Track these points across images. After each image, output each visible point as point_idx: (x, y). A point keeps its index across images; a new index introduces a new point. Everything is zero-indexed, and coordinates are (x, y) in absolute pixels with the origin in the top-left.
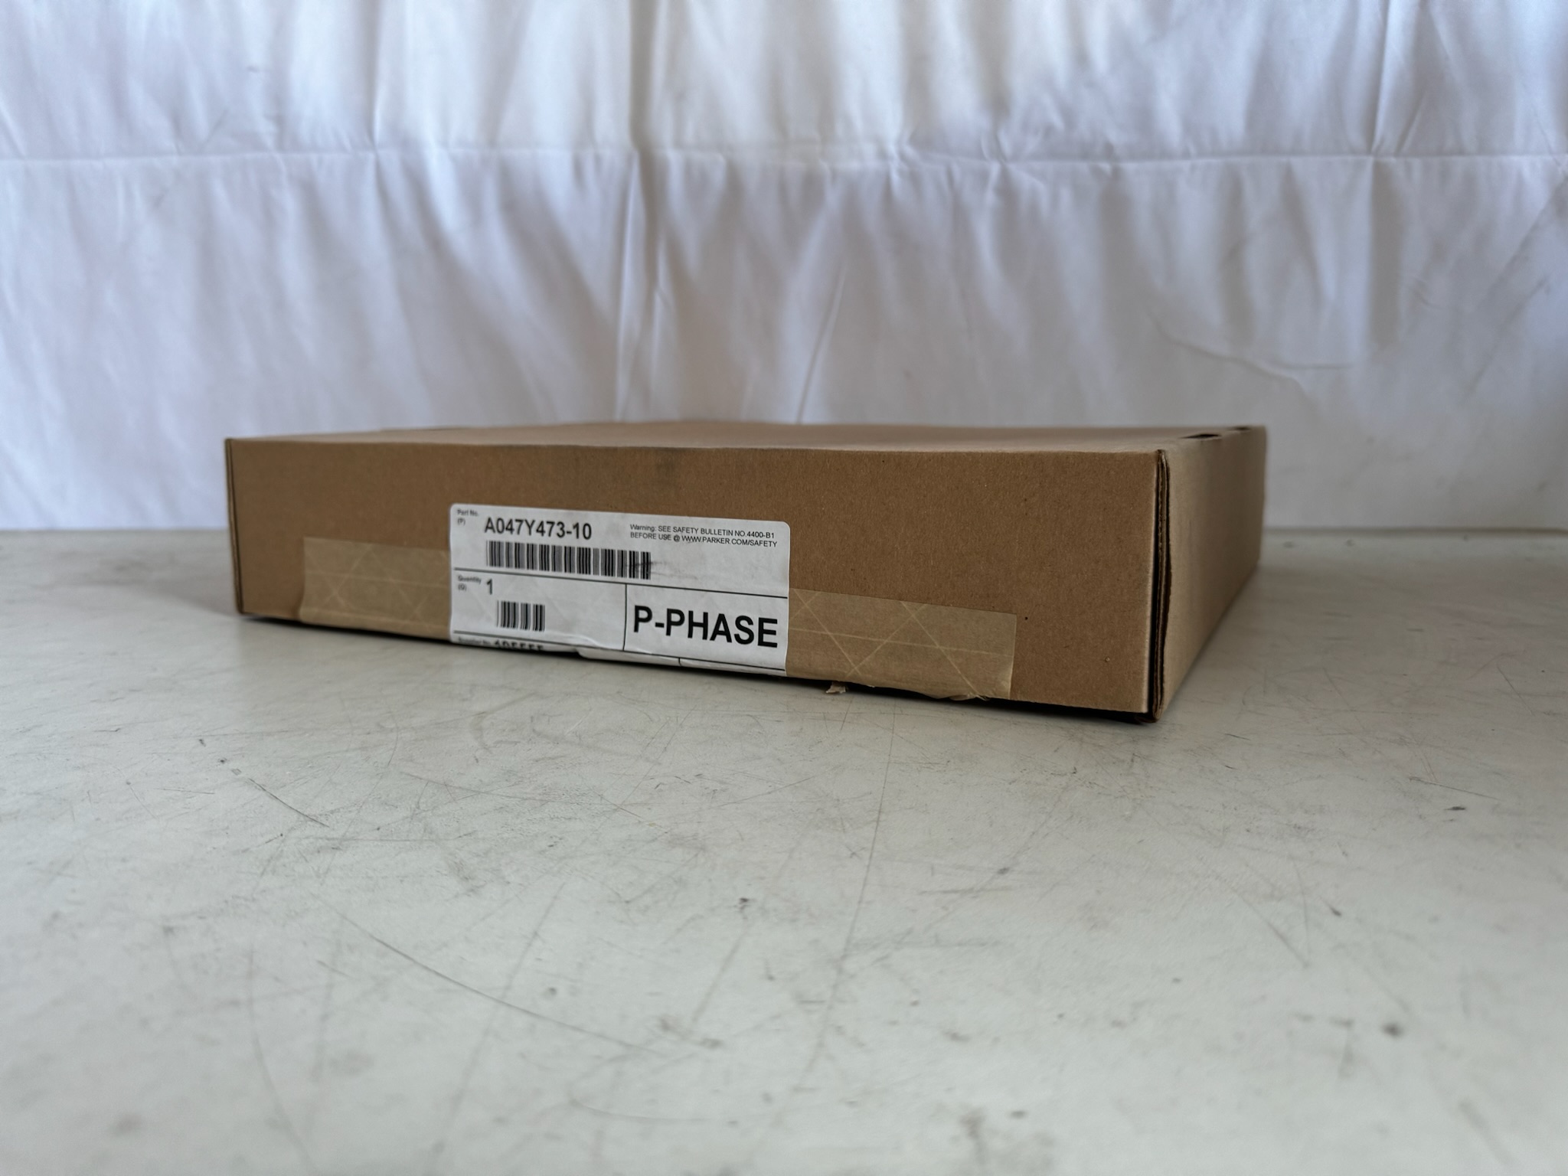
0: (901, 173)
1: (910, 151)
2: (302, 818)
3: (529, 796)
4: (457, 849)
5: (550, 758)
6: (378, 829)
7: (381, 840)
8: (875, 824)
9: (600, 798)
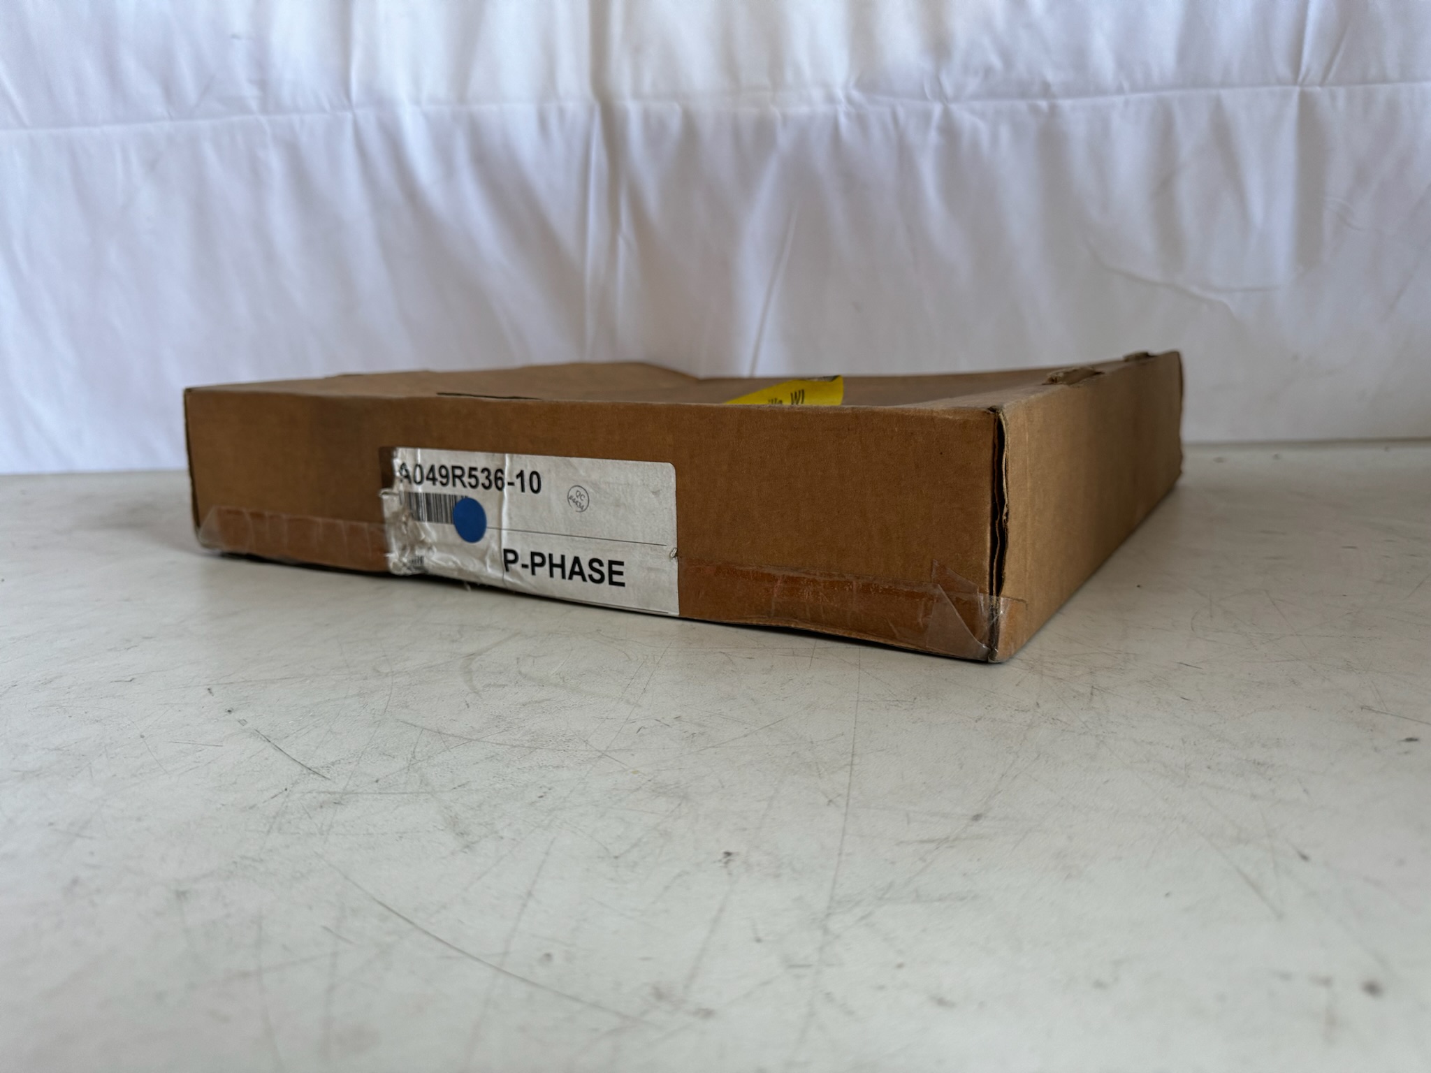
0: (848, 115)
1: (856, 95)
2: (305, 771)
3: (518, 743)
4: (451, 801)
5: (536, 702)
6: (377, 781)
7: (380, 793)
8: (849, 767)
9: (584, 744)
